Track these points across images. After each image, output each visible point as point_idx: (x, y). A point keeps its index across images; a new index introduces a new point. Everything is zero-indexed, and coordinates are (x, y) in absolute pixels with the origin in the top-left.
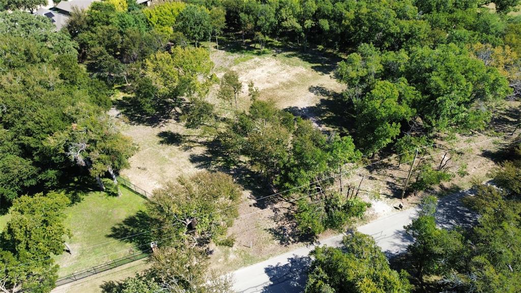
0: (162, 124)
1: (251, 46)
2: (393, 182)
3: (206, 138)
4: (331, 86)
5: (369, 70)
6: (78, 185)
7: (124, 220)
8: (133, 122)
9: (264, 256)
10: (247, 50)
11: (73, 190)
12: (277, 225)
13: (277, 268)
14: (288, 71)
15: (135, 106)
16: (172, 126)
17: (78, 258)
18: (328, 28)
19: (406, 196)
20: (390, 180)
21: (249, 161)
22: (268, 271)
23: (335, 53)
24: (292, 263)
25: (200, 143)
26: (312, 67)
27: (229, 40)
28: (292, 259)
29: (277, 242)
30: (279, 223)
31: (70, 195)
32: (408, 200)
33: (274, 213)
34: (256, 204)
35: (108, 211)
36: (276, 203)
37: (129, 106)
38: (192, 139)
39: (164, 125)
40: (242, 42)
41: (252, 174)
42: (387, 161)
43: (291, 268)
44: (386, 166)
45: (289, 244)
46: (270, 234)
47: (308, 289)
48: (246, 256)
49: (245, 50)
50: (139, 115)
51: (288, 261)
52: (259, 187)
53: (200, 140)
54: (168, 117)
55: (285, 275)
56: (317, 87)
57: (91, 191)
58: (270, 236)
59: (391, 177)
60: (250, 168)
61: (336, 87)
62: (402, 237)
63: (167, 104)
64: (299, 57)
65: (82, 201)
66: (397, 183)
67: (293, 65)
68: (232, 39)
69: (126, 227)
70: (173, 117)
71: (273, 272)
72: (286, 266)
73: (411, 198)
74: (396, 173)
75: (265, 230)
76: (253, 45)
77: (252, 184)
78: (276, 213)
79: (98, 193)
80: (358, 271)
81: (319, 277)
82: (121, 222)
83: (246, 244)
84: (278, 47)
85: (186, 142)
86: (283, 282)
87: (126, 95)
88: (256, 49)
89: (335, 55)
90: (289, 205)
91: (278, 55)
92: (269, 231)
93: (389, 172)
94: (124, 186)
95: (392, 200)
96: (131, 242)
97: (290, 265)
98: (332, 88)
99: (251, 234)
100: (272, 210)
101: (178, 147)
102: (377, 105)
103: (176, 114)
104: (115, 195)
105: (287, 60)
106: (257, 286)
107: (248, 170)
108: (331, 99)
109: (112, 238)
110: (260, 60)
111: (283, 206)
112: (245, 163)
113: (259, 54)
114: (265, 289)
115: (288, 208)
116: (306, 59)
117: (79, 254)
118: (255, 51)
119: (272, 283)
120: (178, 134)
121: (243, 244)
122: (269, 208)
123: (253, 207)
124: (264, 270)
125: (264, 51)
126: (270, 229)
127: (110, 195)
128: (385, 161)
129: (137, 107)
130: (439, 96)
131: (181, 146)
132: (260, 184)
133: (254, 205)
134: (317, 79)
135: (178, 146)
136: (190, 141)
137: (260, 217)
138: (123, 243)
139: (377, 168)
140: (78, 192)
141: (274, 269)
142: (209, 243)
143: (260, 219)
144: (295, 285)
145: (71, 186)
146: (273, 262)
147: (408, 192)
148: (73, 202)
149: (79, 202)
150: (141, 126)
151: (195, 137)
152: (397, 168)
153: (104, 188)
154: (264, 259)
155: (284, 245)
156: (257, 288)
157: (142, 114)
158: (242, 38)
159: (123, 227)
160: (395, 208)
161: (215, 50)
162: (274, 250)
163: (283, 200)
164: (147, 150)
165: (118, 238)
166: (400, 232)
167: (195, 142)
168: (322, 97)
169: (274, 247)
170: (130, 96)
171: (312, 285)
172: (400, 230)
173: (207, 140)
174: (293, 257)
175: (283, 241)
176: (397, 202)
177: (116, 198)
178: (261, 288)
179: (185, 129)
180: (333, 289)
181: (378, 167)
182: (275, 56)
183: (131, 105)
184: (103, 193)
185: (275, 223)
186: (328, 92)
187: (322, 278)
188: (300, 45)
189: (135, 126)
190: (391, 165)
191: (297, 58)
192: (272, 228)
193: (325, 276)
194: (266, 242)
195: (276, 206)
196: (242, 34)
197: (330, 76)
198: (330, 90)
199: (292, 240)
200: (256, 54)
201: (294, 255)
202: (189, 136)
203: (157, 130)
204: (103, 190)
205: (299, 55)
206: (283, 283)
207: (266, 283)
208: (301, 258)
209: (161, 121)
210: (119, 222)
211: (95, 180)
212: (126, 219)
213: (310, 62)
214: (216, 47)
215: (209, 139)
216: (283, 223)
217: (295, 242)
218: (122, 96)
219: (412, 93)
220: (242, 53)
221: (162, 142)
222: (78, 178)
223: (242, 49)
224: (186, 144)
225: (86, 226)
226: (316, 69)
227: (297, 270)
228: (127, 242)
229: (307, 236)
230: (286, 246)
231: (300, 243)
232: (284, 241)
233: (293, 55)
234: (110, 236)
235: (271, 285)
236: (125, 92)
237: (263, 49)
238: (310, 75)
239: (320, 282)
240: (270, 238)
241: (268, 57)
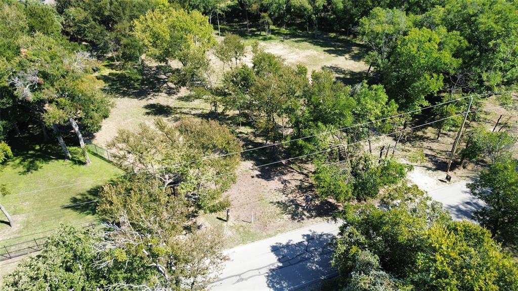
0: (150, 97)
1: (256, 33)
2: (433, 154)
3: (201, 111)
4: (347, 66)
6: (39, 153)
7: (89, 190)
8: (117, 95)
9: (269, 232)
10: (251, 36)
11: (30, 158)
12: (287, 198)
13: (287, 246)
14: (297, 53)
15: (122, 81)
16: (162, 99)
17: (20, 232)
19: (452, 169)
20: (429, 153)
21: (252, 132)
22: (275, 249)
23: (349, 39)
24: (308, 240)
25: (194, 115)
26: (325, 51)
27: (232, 28)
28: (308, 236)
29: (287, 217)
30: (290, 196)
31: (26, 163)
32: (455, 173)
33: (283, 185)
34: (260, 175)
35: (69, 181)
36: (284, 174)
37: (114, 80)
38: (184, 111)
39: (152, 98)
40: (247, 30)
41: (256, 145)
42: (422, 134)
43: (307, 247)
44: (422, 138)
45: (303, 219)
46: (278, 208)
47: (336, 261)
48: (245, 232)
49: (249, 36)
50: (125, 89)
51: (303, 238)
52: (263, 158)
53: (193, 112)
54: (159, 91)
55: (299, 255)
56: (331, 67)
57: (54, 159)
58: (278, 210)
59: (429, 149)
60: (253, 139)
61: (353, 67)
62: (456, 213)
63: (159, 80)
64: (310, 42)
65: (39, 169)
66: (438, 155)
67: (303, 49)
68: (236, 28)
69: (90, 197)
70: (164, 91)
71: (282, 251)
72: (300, 244)
73: (460, 171)
74: (435, 146)
75: (272, 203)
76: (259, 33)
77: (255, 155)
78: (286, 185)
79: (61, 161)
81: (353, 241)
82: (84, 192)
83: (246, 219)
84: (286, 34)
85: (177, 114)
86: (297, 263)
87: (114, 71)
88: (262, 36)
89: (349, 40)
90: (301, 177)
91: (286, 41)
92: (277, 204)
93: (425, 144)
94: (95, 154)
95: (435, 172)
96: (93, 214)
97: (306, 243)
98: (348, 68)
99: (252, 208)
100: (280, 182)
101: (167, 118)
102: (414, 50)
103: (168, 88)
104: (81, 163)
105: (296, 45)
106: (260, 269)
107: (250, 141)
108: (348, 77)
109: (69, 210)
110: (266, 44)
111: (294, 178)
112: (247, 134)
113: (265, 39)
114: (271, 272)
115: (301, 180)
116: (316, 44)
117: (22, 227)
118: (261, 38)
119: (281, 265)
120: (168, 107)
121: (241, 219)
122: (276, 180)
123: (256, 179)
124: (270, 248)
125: (271, 37)
126: (278, 203)
127: (76, 164)
128: (420, 133)
129: (123, 82)
130: (490, 40)
131: (170, 118)
132: (264, 155)
133: (258, 176)
134: (332, 60)
135: (168, 117)
136: (181, 113)
137: (264, 189)
138: (82, 215)
139: (411, 141)
140: (37, 160)
141: (283, 247)
142: (197, 216)
143: (265, 191)
144: (314, 268)
145: (30, 154)
146: (282, 239)
147: (455, 166)
148: (29, 170)
149: (35, 170)
150: (126, 99)
151: (188, 109)
152: (433, 140)
153: (70, 156)
154: (270, 236)
155: (296, 221)
156: (260, 271)
157: (129, 88)
158: (247, 27)
159: (87, 198)
160: (440, 180)
161: (217, 36)
162: (283, 226)
163: (295, 171)
164: (129, 120)
165: (77, 209)
166: (452, 207)
167: (187, 114)
168: (337, 75)
169: (282, 222)
170: (117, 72)
171: (342, 254)
172: (451, 205)
173: (202, 112)
174: (310, 233)
175: (295, 216)
176: (442, 175)
177: (82, 167)
178: (266, 270)
179: (177, 102)
180: (376, 255)
181: (412, 139)
182: (282, 41)
183: (117, 81)
184: (68, 161)
185: (284, 196)
186: (344, 71)
187: (358, 243)
188: (310, 33)
189: (119, 98)
190: (427, 138)
191: (307, 43)
192: (280, 201)
193: (362, 239)
194: (272, 217)
195: (285, 177)
196: (246, 24)
197: (346, 58)
198: (346, 69)
199: (308, 215)
200: (262, 39)
201: (310, 231)
202: (181, 108)
203: (144, 102)
204: (68, 158)
205: (310, 41)
206: (297, 265)
207: (273, 264)
208: (321, 235)
209: (149, 94)
210: (81, 192)
211: (60, 148)
212: (92, 189)
213: (322, 46)
214: (218, 34)
215: (205, 111)
216: (295, 195)
217: (311, 217)
218: (108, 73)
219: (456, 39)
220: (247, 39)
221: (148, 114)
222: (40, 146)
223: (247, 35)
224: (176, 115)
225: (38, 195)
226: (330, 52)
227: (316, 250)
228: (88, 214)
229: (326, 211)
230: (299, 221)
231: (318, 219)
232: (297, 215)
233: (303, 41)
234: (68, 207)
235: (279, 268)
236: (112, 69)
237: (270, 35)
238: (322, 57)
239: (354, 249)
240: (278, 212)
241: (273, 42)
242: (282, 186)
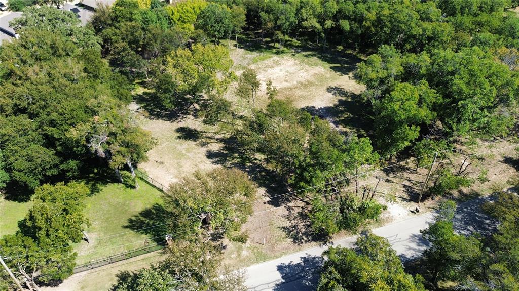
0: (180, 120)
1: (270, 45)
2: (410, 185)
3: (223, 135)
4: (350, 87)
5: (389, 71)
6: (98, 176)
7: (140, 212)
8: (152, 117)
9: (277, 254)
10: (266, 49)
11: (92, 181)
12: (291, 224)
13: (289, 266)
14: (307, 71)
15: (154, 101)
16: (190, 122)
17: (96, 247)
18: (349, 29)
19: (422, 200)
20: (407, 183)
21: (265, 159)
22: (280, 268)
23: (354, 54)
24: (304, 262)
25: (217, 139)
26: (331, 68)
27: (248, 38)
28: (304, 258)
29: (290, 240)
30: (293, 222)
31: (90, 186)
32: (424, 204)
35: (124, 203)
36: (290, 202)
37: (148, 101)
38: (209, 135)
39: (182, 121)
40: (262, 40)
41: (268, 171)
42: (405, 164)
43: (303, 267)
44: (404, 169)
45: (302, 243)
46: (284, 232)
47: (320, 289)
48: (258, 252)
49: (264, 48)
50: (158, 110)
51: (301, 260)
52: (273, 185)
53: (217, 137)
54: (187, 113)
55: (297, 274)
56: (336, 87)
57: (110, 182)
58: (284, 234)
59: (408, 180)
60: (265, 165)
61: (355, 88)
62: (418, 241)
63: (185, 100)
64: (318, 57)
65: (100, 192)
66: (414, 187)
67: (311, 65)
68: (251, 38)
69: (142, 218)
70: (191, 113)
71: (285, 270)
72: (299, 264)
73: (429, 203)
74: (413, 177)
75: (279, 228)
76: (272, 44)
77: (267, 182)
78: (290, 211)
79: (116, 184)
80: (372, 274)
81: (332, 277)
82: (137, 214)
83: (259, 241)
84: (298, 47)
85: (203, 138)
86: (294, 280)
87: (147, 90)
88: (275, 48)
89: (355, 56)
90: (303, 204)
91: (297, 55)
92: (283, 229)
93: (406, 175)
94: (142, 179)
95: (408, 203)
96: (146, 234)
97: (303, 264)
98: (351, 89)
99: (264, 231)
100: (286, 209)
101: (195, 143)
102: (397, 107)
103: (195, 110)
104: (133, 187)
105: (306, 60)
106: (269, 283)
107: (263, 168)
108: (349, 100)
109: (128, 229)
110: (278, 59)
111: (297, 205)
112: (260, 161)
113: (278, 53)
114: (277, 287)
115: (302, 208)
116: (324, 59)
117: (96, 243)
118: (274, 50)
119: (284, 281)
120: (195, 130)
121: (256, 240)
122: (283, 207)
123: (267, 205)
124: (277, 267)
125: (283, 50)
126: (284, 228)
127: (127, 187)
128: (403, 163)
129: (156, 102)
130: (461, 99)
131: (198, 142)
132: (274, 182)
133: (269, 202)
134: (336, 79)
135: (196, 141)
136: (207, 137)
137: (274, 214)
138: (138, 234)
139: (394, 171)
140: (98, 183)
141: (286, 267)
142: (223, 238)
143: (274, 216)
144: (307, 284)
145: (91, 177)
146: (286, 260)
147: (426, 197)
148: (92, 193)
149: (98, 192)
150: (160, 121)
151: (212, 133)
152: (414, 172)
153: (122, 180)
154: (277, 257)
155: (297, 244)
156: (269, 285)
157: (161, 110)
158: (261, 36)
159: (140, 219)
160: (411, 211)
161: (235, 48)
162: (286, 249)
163: (298, 199)
164: (165, 144)
165: (134, 229)
166: (416, 236)
167: (212, 138)
168: (340, 98)
169: (286, 245)
170: (150, 91)
171: (324, 285)
172: (416, 235)
173: (224, 137)
174: (306, 256)
175: (296, 240)
176: (413, 206)
177: (133, 190)
178: (273, 285)
179: (203, 125)
180: (345, 289)
181: (395, 169)
182: (294, 55)
183: (151, 100)
184: (121, 185)
185: (289, 221)
186: (347, 92)
187: (334, 279)
188: (320, 45)
189: (154, 120)
190: (408, 169)
191: (316, 58)
192: (285, 226)
193: (338, 276)
194: (280, 240)
195: (290, 205)
196: (261, 33)
197: (349, 77)
198: (348, 91)
199: (305, 239)
200: (275, 53)
201: (307, 254)
202: (206, 132)
203: (175, 125)
204: (121, 182)
205: (318, 55)
206: (295, 282)
207: (278, 280)
208: (314, 258)
209: (179, 116)
210: (135, 214)
211: (113, 172)
212: (142, 211)
213: (329, 63)
214: (235, 45)
215: (226, 136)
216: (297, 222)
217: (308, 242)
218: (143, 91)
219: (433, 95)
220: (262, 51)
221: (179, 137)
222: (97, 169)
223: (261, 48)
224: (203, 140)
225: (104, 216)
226: (335, 69)
227: (310, 270)
228: (142, 233)
229: (321, 236)
230: (299, 245)
231: (313, 243)
232: (297, 239)
233: (312, 55)
234: (126, 227)
235: (283, 283)
236: (145, 87)
237: (282, 48)
238: (328, 76)
239: (332, 282)
240: (283, 236)
241: (286, 57)
242: (287, 213)
